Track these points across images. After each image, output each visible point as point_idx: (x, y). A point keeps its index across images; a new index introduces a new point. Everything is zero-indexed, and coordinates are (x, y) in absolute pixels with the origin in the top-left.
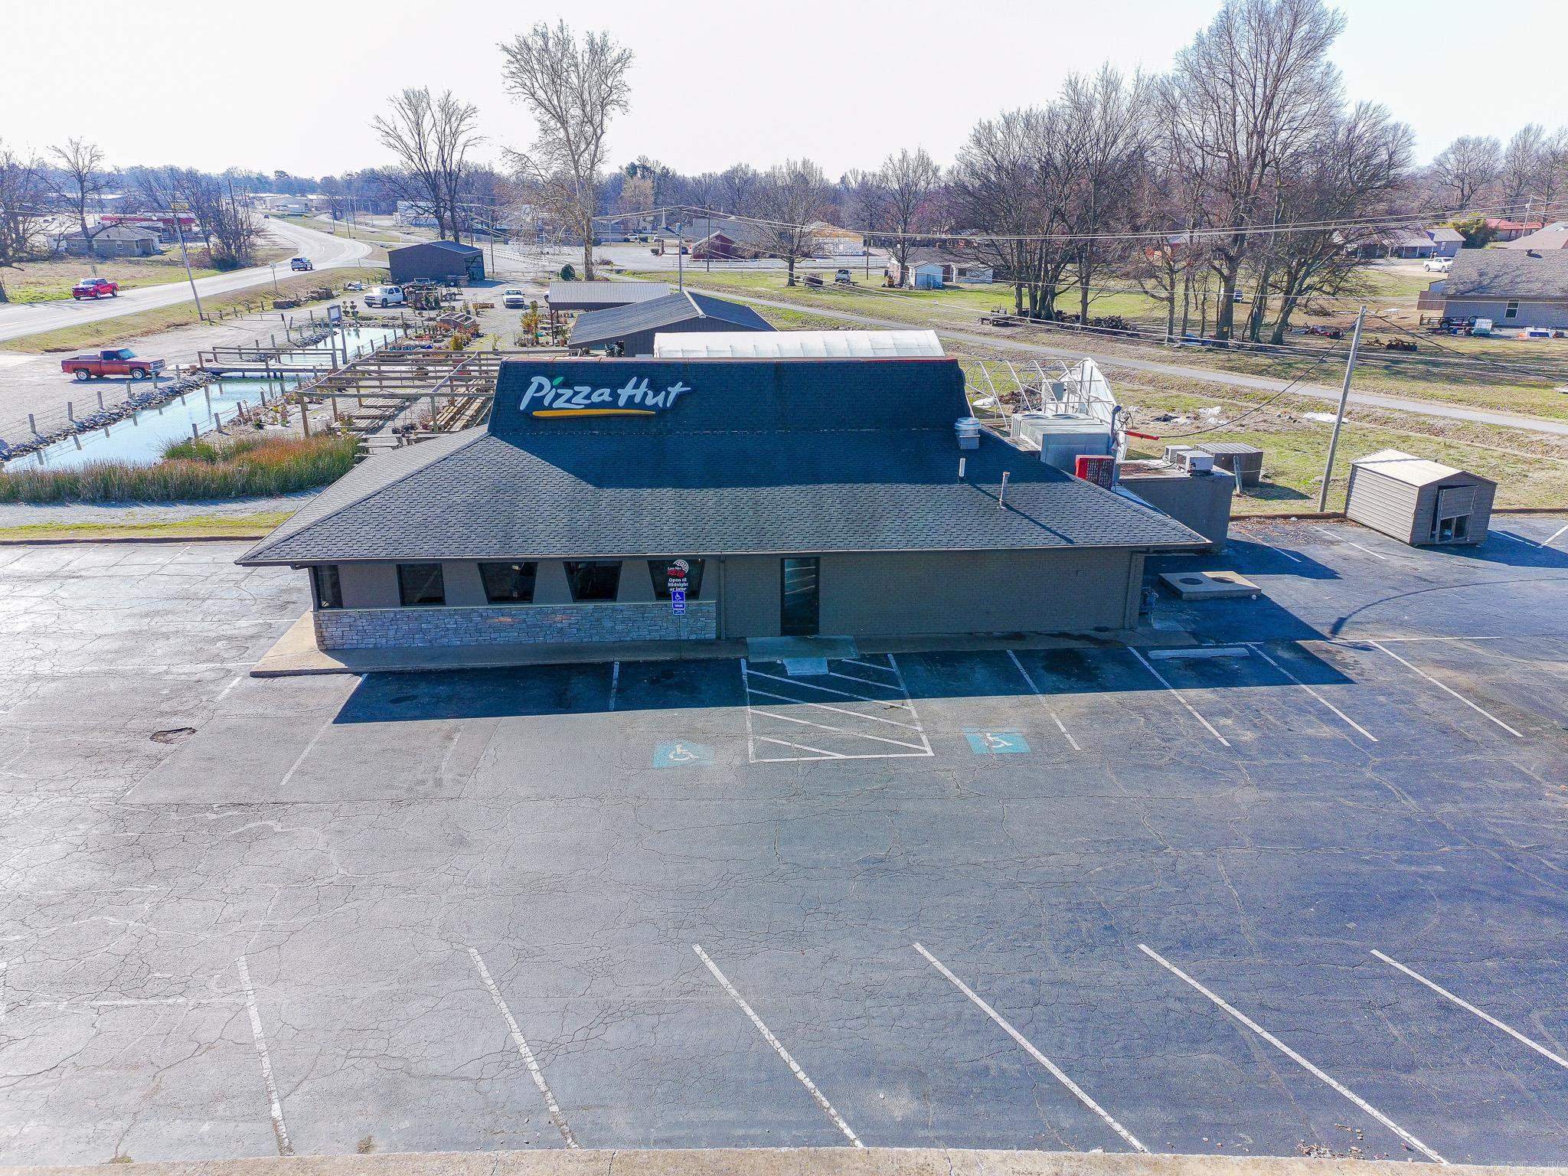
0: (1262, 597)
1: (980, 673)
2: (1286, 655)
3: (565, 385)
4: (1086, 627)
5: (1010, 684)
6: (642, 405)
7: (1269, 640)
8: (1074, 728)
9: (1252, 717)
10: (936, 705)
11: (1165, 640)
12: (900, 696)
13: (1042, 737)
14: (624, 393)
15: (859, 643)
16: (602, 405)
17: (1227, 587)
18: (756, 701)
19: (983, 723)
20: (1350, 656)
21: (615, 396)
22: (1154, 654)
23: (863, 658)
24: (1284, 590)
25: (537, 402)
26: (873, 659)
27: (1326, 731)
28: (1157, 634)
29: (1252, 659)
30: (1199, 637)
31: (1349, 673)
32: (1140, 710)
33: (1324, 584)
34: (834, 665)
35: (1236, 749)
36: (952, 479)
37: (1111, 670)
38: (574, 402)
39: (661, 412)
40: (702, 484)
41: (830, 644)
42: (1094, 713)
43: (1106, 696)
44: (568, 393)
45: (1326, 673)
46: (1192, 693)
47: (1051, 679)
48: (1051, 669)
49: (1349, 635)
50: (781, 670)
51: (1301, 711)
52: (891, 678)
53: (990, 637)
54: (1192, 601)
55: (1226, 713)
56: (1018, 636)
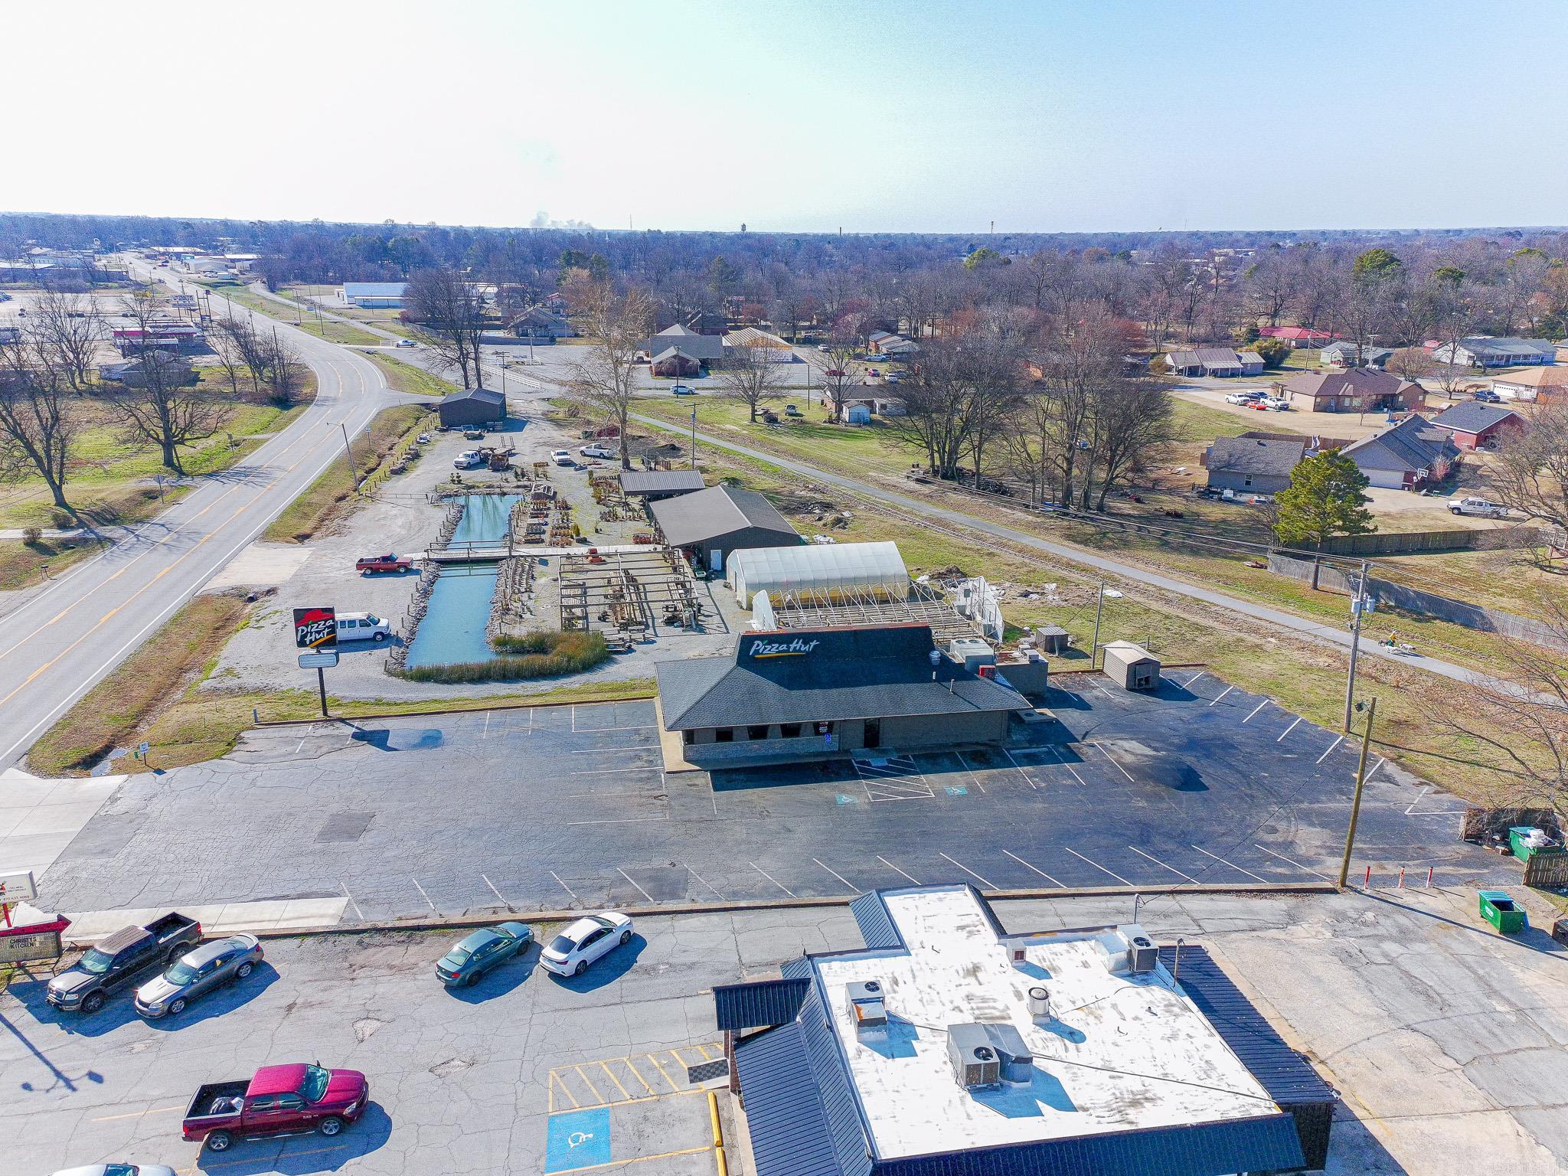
0: (1058, 721)
1: (947, 762)
2: (1061, 750)
3: (768, 644)
4: (984, 739)
5: (958, 767)
6: (799, 650)
7: (1057, 744)
8: (983, 784)
9: (1044, 777)
10: (932, 777)
11: (1016, 745)
12: (918, 774)
13: (972, 788)
14: (792, 646)
15: (897, 750)
16: (783, 651)
17: (1043, 718)
18: (865, 778)
19: (951, 783)
20: (1085, 750)
21: (789, 647)
22: (1012, 752)
23: (899, 757)
24: (1069, 717)
25: (757, 652)
26: (904, 757)
27: (1070, 782)
28: (1013, 742)
29: (1050, 753)
30: (1031, 742)
31: (1083, 758)
32: (1007, 776)
33: (1086, 714)
34: (890, 761)
35: (1039, 789)
36: (930, 680)
37: (997, 760)
38: (772, 651)
39: (808, 653)
40: (830, 687)
41: (884, 752)
42: (989, 777)
43: (994, 771)
44: (769, 647)
45: (1074, 757)
46: (1025, 768)
47: (975, 765)
48: (974, 760)
49: (1088, 741)
50: (869, 764)
51: (1063, 774)
52: (911, 766)
53: (947, 746)
54: (1029, 724)
55: (1036, 776)
56: (959, 745)
